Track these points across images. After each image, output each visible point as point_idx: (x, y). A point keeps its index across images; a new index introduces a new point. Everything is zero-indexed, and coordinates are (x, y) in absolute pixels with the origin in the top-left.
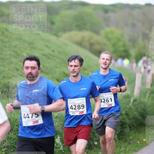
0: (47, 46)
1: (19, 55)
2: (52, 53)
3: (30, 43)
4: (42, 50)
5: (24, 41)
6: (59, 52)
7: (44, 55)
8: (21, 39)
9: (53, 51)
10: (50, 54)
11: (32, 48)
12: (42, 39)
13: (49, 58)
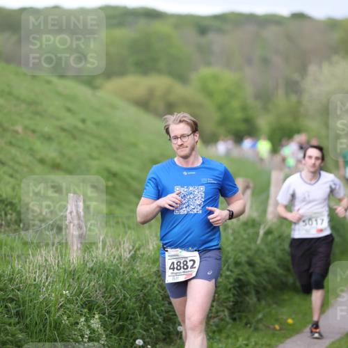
0: (69, 110)
1: (5, 130)
2: (80, 125)
3: (31, 103)
4: (58, 119)
5: (18, 98)
6: (97, 124)
7: (63, 130)
8: (10, 93)
9: (83, 121)
10: (76, 127)
11: (37, 113)
12: (59, 94)
13: (74, 137)
